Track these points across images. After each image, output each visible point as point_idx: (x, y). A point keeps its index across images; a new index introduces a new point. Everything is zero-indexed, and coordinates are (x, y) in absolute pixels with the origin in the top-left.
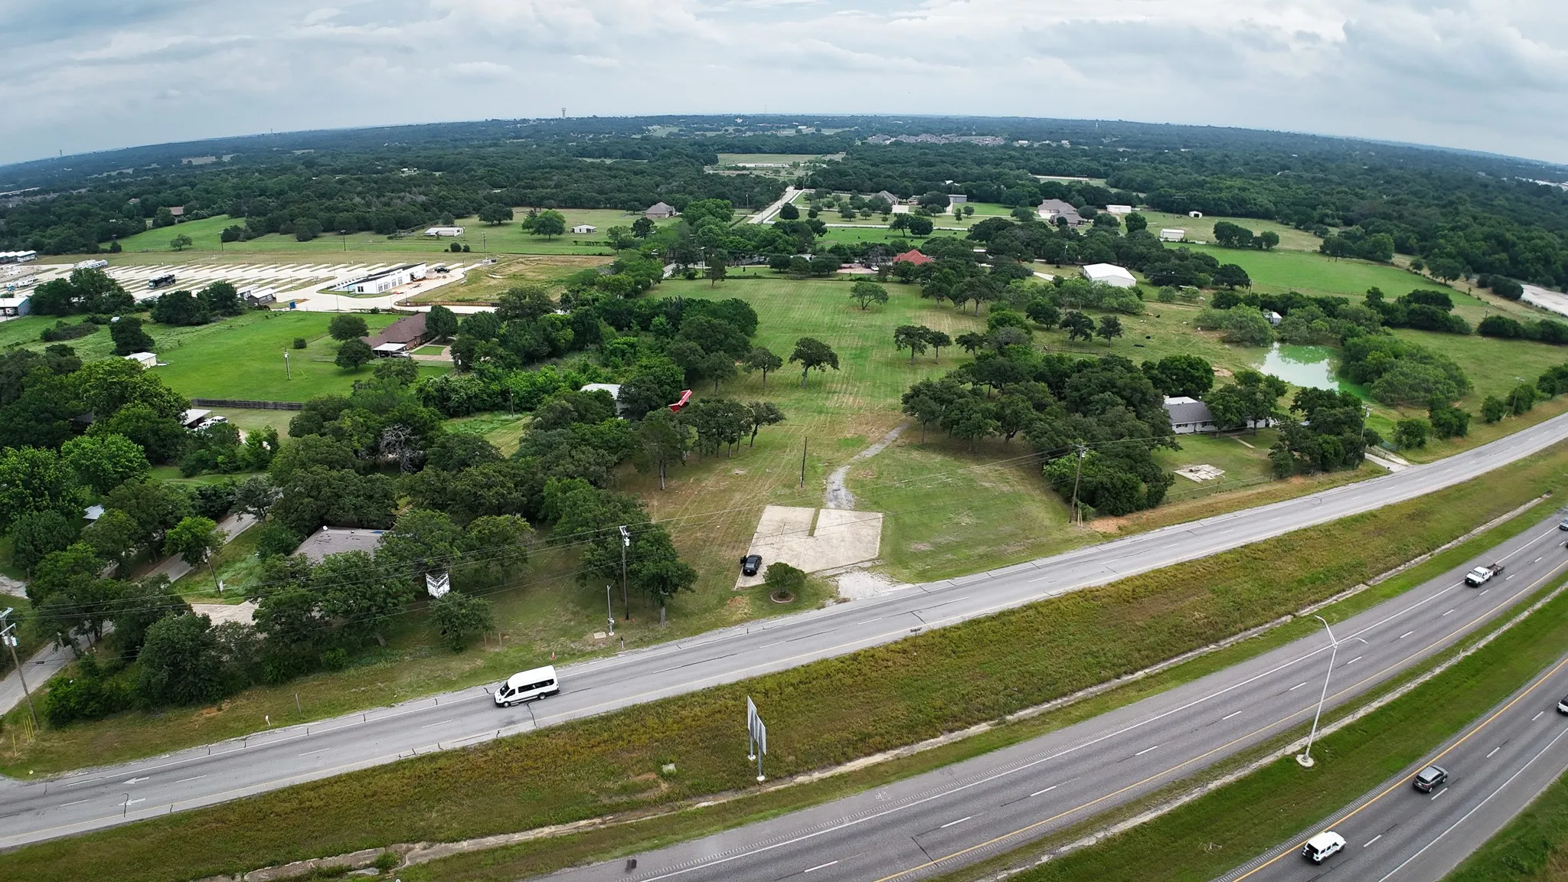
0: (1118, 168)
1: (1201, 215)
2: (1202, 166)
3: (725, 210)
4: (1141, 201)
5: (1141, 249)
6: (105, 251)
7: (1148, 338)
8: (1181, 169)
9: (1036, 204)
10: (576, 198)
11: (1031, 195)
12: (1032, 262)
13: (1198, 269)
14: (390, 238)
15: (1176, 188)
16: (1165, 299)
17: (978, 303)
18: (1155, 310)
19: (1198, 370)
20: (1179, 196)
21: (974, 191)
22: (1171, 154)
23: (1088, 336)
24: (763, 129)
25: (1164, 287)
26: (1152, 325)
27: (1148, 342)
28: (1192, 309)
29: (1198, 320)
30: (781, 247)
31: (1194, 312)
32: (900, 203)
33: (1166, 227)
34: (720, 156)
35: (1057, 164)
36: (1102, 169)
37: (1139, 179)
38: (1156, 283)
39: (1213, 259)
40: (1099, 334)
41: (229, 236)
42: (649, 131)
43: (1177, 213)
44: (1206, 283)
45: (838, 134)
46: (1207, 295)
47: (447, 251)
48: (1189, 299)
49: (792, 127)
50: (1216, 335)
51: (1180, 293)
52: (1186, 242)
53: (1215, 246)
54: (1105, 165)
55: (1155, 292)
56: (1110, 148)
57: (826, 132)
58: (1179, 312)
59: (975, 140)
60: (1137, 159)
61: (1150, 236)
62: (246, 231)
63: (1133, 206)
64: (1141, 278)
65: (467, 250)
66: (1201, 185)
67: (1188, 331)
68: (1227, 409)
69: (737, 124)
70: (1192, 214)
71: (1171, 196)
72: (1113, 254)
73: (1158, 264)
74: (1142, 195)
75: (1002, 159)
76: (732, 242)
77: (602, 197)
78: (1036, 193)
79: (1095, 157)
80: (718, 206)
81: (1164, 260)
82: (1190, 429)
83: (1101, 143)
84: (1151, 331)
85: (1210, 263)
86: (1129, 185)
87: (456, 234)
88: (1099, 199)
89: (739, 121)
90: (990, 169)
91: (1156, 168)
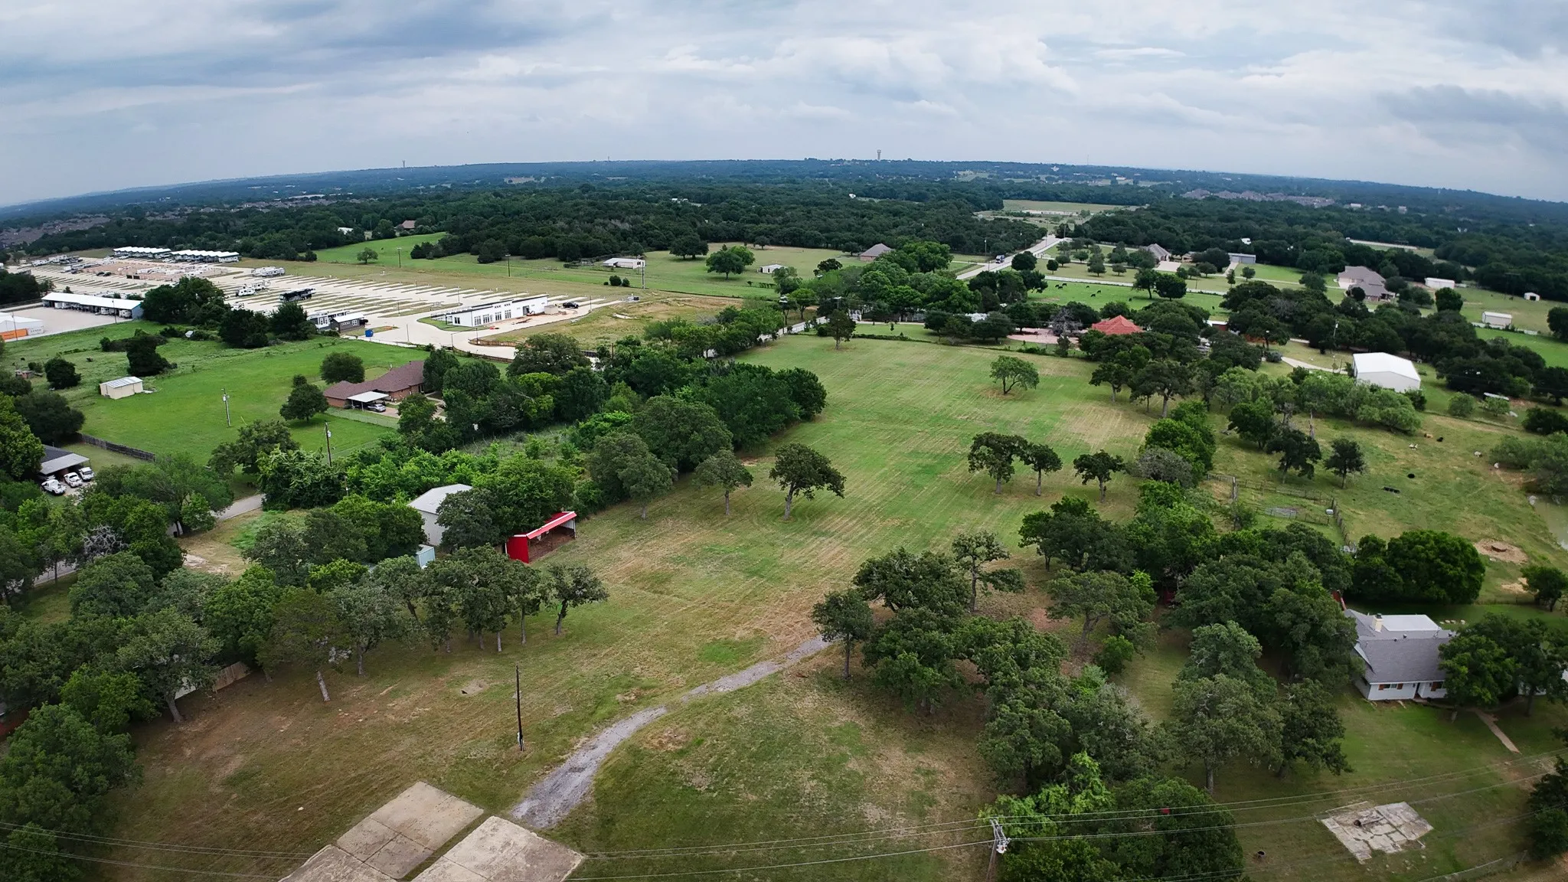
0: (1452, 238)
1: (1538, 297)
2: (1549, 242)
3: (939, 256)
4: (1469, 277)
5: (1443, 336)
6: (302, 259)
7: (1411, 476)
8: (1525, 243)
9: (1337, 270)
10: (795, 235)
11: (1333, 260)
12: (1283, 344)
13: (1515, 371)
14: (566, 266)
15: (1514, 263)
16: (1459, 411)
17: (1166, 399)
18: (1439, 428)
19: (1455, 563)
20: (1513, 271)
21: (1266, 251)
22: (1516, 227)
23: (1309, 469)
24: (1078, 178)
25: (1459, 394)
26: (1427, 453)
27: (1410, 485)
28: (1494, 431)
29: (1494, 452)
30: (955, 302)
31: (1494, 434)
32: (1171, 259)
33: (1489, 310)
34: (1005, 202)
35: (1383, 228)
36: (1434, 238)
37: (1471, 251)
38: (1452, 386)
39: (1537, 358)
40: (1328, 465)
41: (419, 253)
42: (958, 175)
43: (1509, 293)
44: (1523, 391)
45: (1152, 187)
46: (1519, 410)
47: (606, 284)
48: (1494, 414)
49: (1108, 177)
50: (1519, 478)
51: (1483, 404)
52: (1513, 330)
53: (1549, 339)
54: (1438, 233)
55: (1446, 398)
56: (1450, 218)
57: (1142, 184)
58: (1474, 435)
59: (1303, 200)
60: (1478, 230)
61: (1460, 320)
62: (437, 248)
63: (1458, 281)
64: (1432, 374)
65: (626, 284)
66: (1543, 262)
67: (1479, 468)
68: (1476, 672)
69: (1053, 173)
70: (1528, 295)
71: (1503, 272)
72: (1400, 341)
73: (1458, 360)
74: (1471, 269)
75: (1319, 220)
76: (897, 293)
77: (823, 236)
78: (1340, 258)
79: (1428, 225)
80: (933, 251)
81: (1467, 354)
82: (1408, 693)
83: (1442, 212)
84: (1421, 463)
85: (1530, 361)
86: (1461, 257)
87: (635, 266)
88: (1420, 270)
89: (1055, 169)
90: (1299, 229)
91: (1495, 240)
